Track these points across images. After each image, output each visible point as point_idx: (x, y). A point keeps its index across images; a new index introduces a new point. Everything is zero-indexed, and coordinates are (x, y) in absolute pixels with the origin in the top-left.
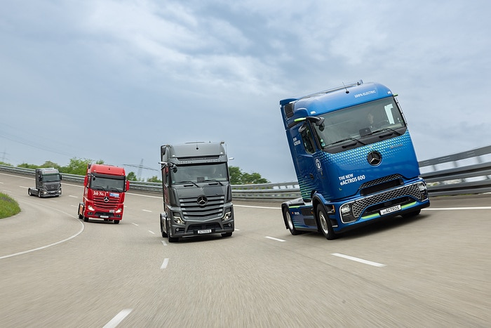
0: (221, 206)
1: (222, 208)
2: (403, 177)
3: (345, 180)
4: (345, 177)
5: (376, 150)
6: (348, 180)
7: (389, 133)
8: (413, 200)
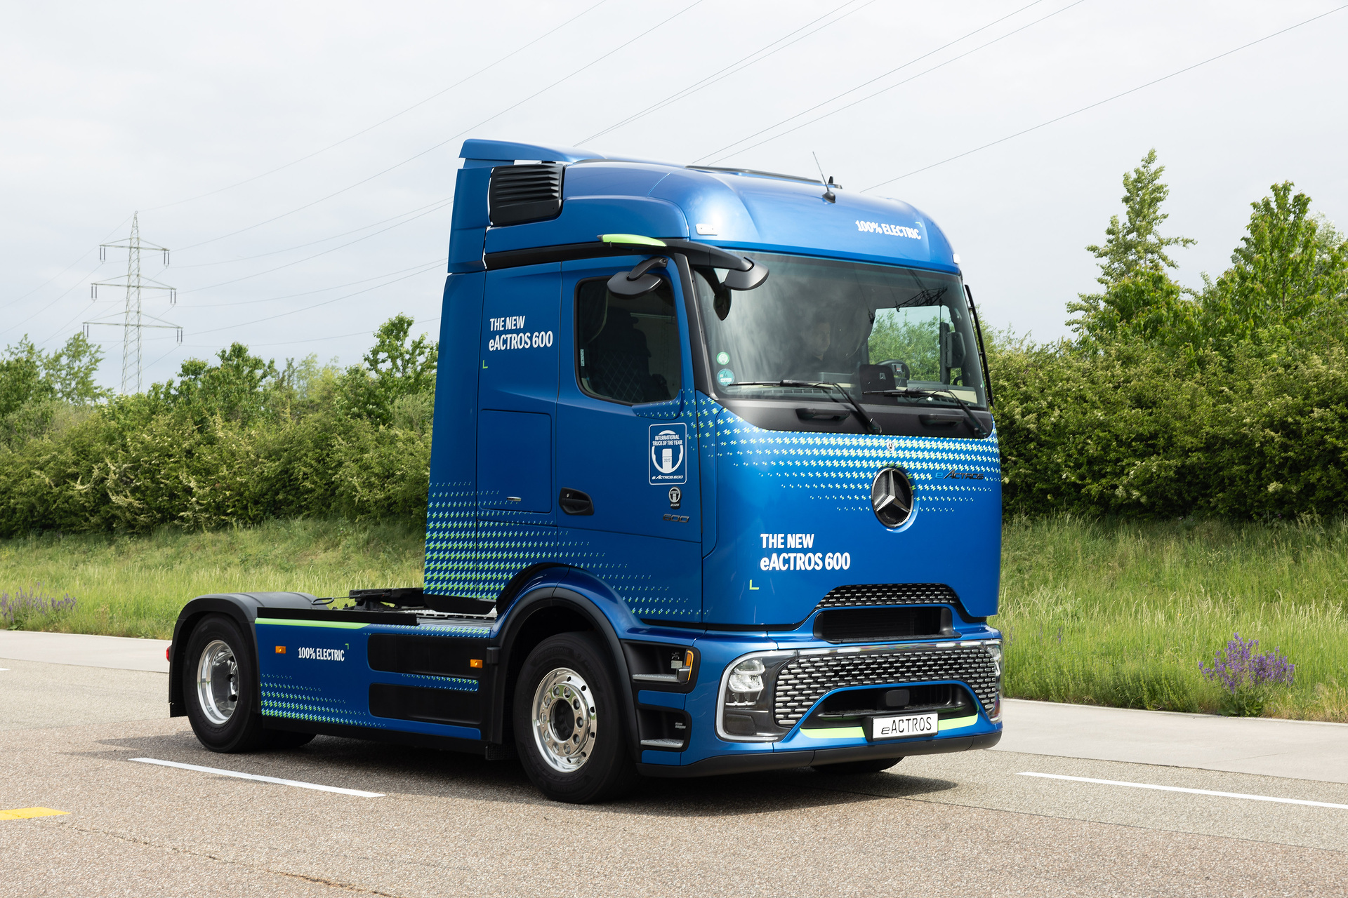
2: (958, 606)
3: (779, 552)
4: (785, 538)
5: (906, 465)
6: (792, 555)
7: (957, 413)
8: (970, 708)
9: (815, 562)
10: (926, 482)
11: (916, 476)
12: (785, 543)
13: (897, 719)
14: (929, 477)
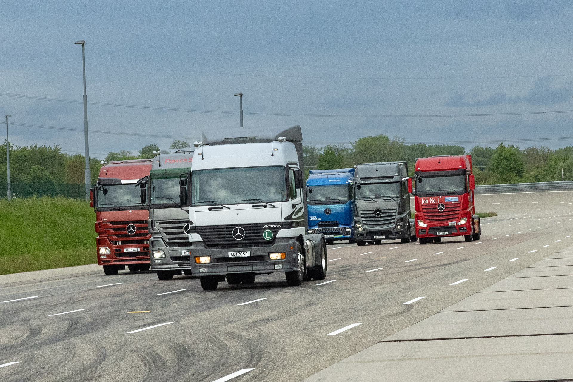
0: (393, 217)
1: (394, 219)
3: (312, 218)
5: (329, 208)
7: (339, 201)
8: (341, 234)
9: (316, 219)
11: (331, 209)
14: (333, 209)
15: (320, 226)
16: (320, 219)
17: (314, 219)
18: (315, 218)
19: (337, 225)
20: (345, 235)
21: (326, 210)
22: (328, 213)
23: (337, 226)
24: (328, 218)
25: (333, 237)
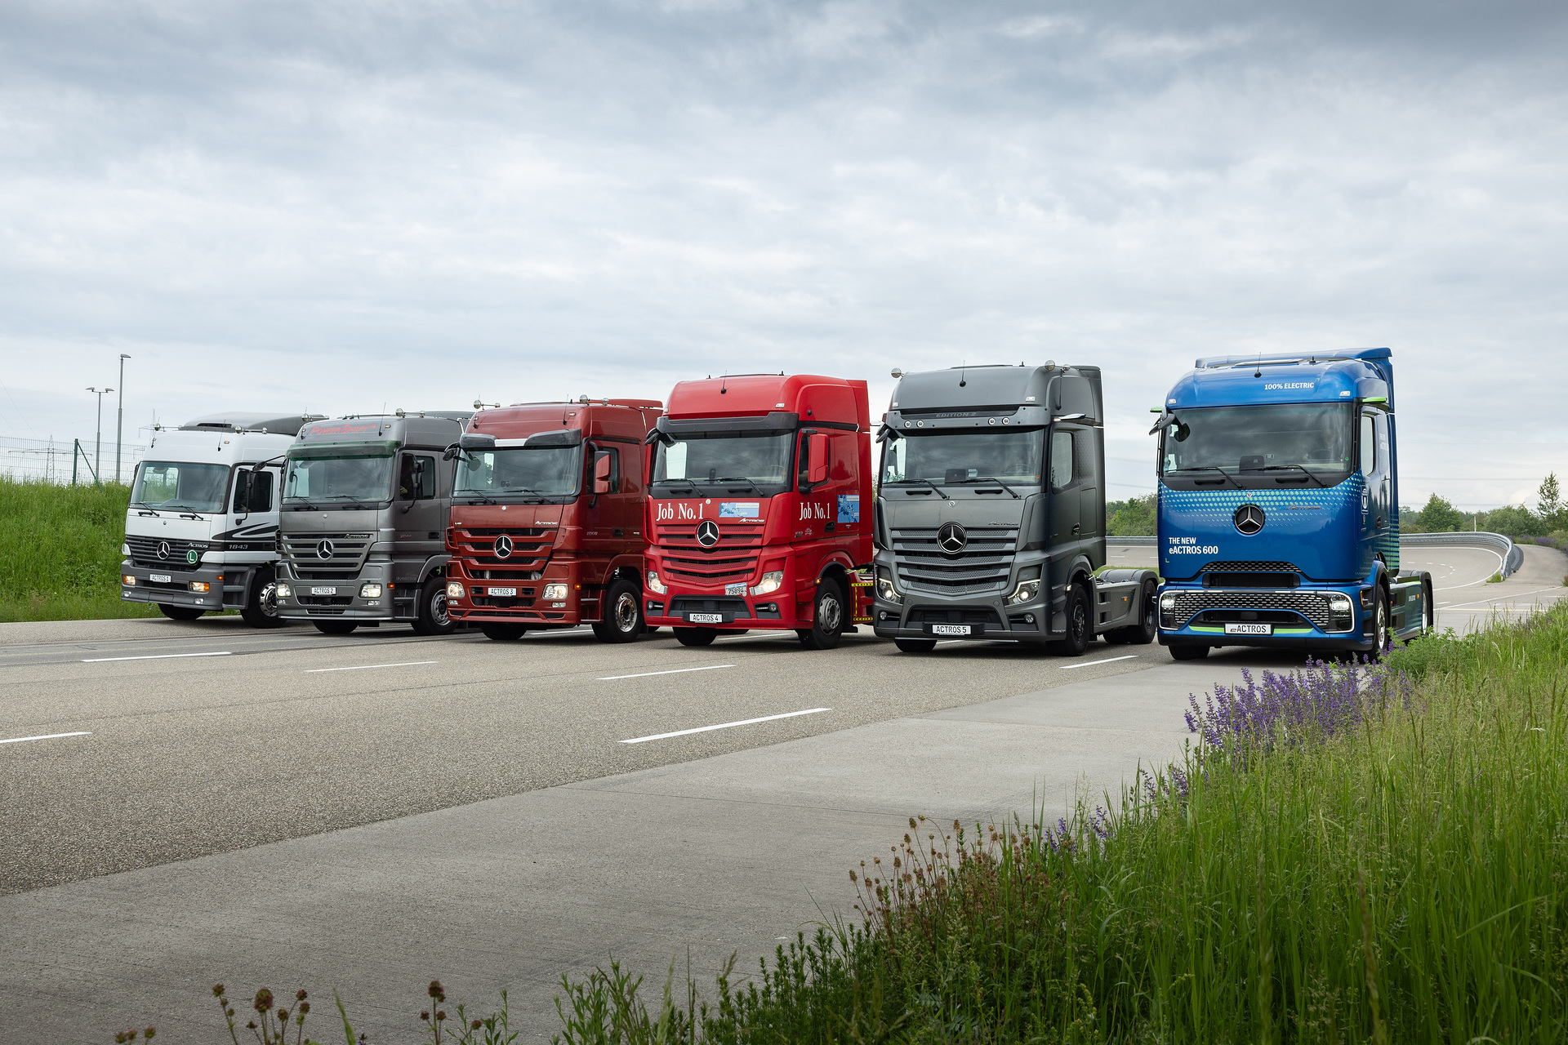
3: (1178, 546)
4: (1180, 540)
5: (1258, 504)
6: (1184, 547)
7: (1304, 476)
8: (1307, 625)
9: (1197, 550)
10: (1273, 511)
11: (1265, 509)
12: (1180, 542)
13: (1241, 625)
14: (1275, 509)
15: (1213, 580)
16: (1213, 550)
17: (1189, 550)
18: (1191, 545)
19: (1289, 581)
20: (1323, 629)
21: (1240, 512)
22: (1249, 527)
23: (1291, 586)
24: (1250, 549)
25: (1268, 631)
